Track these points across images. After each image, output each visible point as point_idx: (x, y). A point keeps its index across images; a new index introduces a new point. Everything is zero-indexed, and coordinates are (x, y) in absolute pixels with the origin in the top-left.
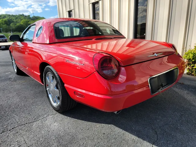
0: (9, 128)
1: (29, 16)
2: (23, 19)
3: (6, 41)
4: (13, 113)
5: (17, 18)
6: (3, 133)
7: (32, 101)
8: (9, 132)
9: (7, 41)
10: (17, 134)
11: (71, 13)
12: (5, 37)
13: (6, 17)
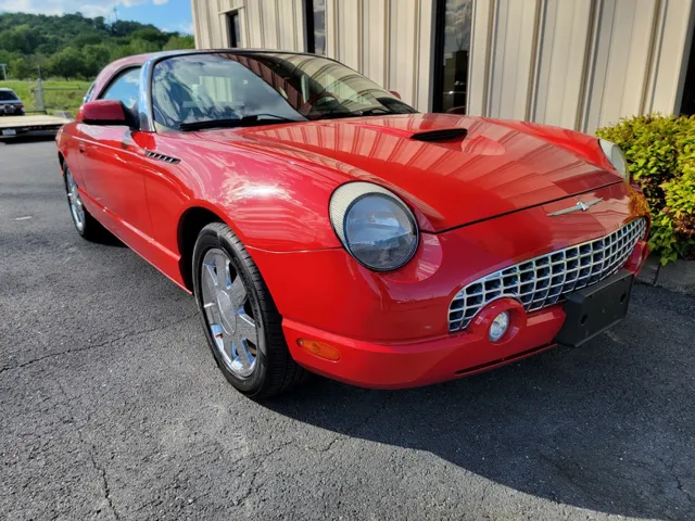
0: (21, 360)
1: (100, 19)
2: (78, 32)
3: (18, 112)
4: (34, 326)
5: (57, 27)
6: (4, 372)
7: (89, 299)
8: (21, 369)
9: (23, 109)
10: (42, 374)
11: (236, 19)
12: (15, 98)
13: (18, 23)
